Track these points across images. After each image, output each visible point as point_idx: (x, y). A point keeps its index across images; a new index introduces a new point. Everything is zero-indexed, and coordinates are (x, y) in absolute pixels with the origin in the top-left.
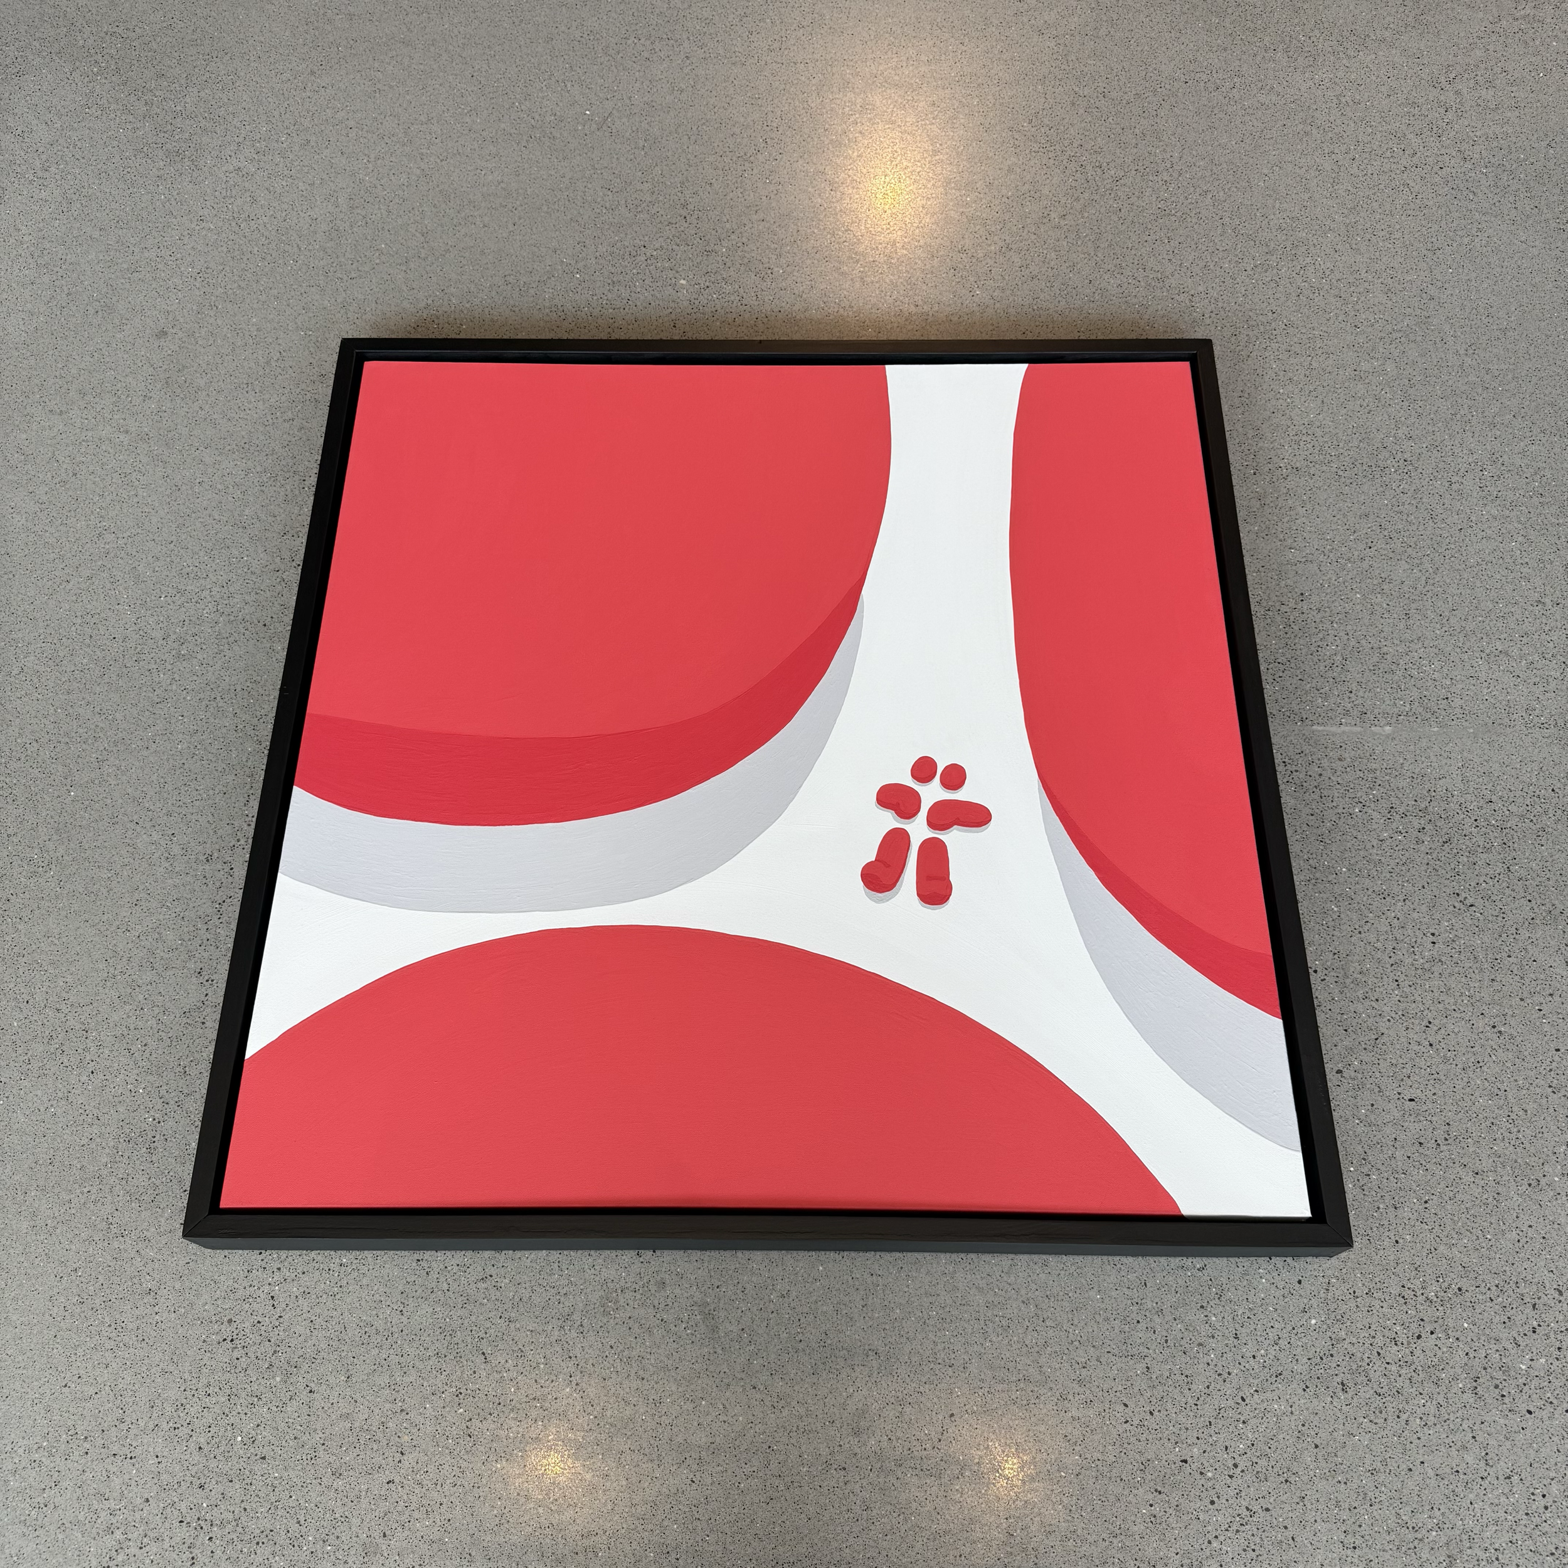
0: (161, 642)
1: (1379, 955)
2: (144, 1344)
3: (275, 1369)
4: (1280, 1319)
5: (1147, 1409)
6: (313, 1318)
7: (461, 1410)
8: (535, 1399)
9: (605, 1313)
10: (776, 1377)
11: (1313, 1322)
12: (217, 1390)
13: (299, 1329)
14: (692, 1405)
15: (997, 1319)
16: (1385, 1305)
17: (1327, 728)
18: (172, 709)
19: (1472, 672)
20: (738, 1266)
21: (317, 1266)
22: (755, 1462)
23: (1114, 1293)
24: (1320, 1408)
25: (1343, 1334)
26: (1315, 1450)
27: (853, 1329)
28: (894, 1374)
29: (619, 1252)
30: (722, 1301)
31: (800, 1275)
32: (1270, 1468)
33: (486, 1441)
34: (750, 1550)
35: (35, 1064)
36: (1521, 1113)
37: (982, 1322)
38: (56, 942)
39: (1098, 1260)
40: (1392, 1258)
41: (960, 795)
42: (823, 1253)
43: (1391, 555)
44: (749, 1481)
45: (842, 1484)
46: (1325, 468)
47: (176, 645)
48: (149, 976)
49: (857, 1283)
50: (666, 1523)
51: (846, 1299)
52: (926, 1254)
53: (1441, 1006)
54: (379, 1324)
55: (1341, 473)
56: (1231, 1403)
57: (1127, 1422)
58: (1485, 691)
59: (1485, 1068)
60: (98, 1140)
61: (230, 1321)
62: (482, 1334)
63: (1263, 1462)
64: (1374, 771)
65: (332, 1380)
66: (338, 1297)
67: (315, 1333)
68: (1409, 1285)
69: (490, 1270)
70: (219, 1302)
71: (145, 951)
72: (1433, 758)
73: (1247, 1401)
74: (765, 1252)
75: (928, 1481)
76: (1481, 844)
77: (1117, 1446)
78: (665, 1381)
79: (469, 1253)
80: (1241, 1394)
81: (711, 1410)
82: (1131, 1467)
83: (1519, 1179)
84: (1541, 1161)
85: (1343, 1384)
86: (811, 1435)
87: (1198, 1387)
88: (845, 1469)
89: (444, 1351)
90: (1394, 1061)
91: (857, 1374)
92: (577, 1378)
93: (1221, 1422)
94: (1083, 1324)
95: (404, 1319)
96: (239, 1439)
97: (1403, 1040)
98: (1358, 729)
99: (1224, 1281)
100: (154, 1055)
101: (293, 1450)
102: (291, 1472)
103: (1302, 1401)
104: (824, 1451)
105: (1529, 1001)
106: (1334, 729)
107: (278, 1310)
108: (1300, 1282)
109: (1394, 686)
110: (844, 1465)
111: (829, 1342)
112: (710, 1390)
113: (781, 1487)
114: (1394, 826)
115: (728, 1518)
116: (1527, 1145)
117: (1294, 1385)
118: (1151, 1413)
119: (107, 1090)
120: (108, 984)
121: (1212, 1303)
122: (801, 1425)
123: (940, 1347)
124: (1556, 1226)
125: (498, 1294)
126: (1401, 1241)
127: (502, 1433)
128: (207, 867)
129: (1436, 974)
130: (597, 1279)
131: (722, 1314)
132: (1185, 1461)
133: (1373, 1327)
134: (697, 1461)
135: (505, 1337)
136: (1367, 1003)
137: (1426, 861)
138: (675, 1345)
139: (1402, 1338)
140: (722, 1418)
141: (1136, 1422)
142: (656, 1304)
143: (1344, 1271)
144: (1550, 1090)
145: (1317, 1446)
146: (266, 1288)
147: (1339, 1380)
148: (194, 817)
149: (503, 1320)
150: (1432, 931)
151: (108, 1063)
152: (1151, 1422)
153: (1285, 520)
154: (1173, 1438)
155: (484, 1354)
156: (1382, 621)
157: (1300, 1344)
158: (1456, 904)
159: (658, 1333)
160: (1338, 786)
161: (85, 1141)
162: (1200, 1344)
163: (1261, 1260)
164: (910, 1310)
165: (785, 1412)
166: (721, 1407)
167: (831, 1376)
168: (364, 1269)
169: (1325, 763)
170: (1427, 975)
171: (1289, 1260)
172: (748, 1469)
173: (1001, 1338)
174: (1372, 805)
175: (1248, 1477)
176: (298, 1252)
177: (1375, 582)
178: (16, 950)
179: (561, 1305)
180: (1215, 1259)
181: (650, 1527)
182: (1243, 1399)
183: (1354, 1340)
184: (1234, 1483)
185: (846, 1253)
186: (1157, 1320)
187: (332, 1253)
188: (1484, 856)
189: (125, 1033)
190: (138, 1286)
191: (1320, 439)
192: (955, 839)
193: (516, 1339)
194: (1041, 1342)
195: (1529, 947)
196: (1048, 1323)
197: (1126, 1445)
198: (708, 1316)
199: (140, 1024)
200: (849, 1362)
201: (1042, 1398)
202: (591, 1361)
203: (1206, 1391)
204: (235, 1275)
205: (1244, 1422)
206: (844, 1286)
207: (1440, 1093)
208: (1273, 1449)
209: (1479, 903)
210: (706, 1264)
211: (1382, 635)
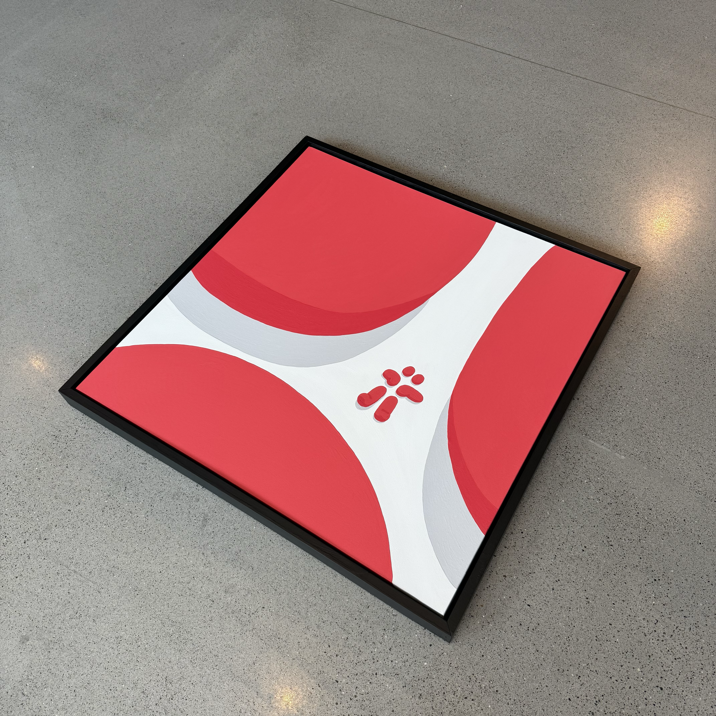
0: (189, 211)
1: (555, 542)
2: (32, 423)
3: (62, 453)
4: (412, 654)
5: (337, 653)
6: (84, 444)
7: (106, 501)
8: (131, 512)
9: (173, 498)
10: (213, 555)
11: (426, 664)
12: (41, 449)
13: (78, 446)
14: (179, 547)
15: (304, 584)
16: (460, 676)
17: (595, 443)
18: (177, 233)
19: (679, 454)
20: (227, 509)
21: (97, 429)
22: (185, 579)
23: (354, 603)
24: (405, 698)
25: (434, 676)
26: (392, 712)
27: (251, 555)
28: (254, 580)
29: (192, 481)
30: (213, 518)
31: (246, 525)
32: (368, 707)
33: (106, 516)
34: (162, 608)
35: (62, 321)
36: (575, 639)
37: (298, 582)
38: (94, 287)
39: (356, 587)
40: (476, 661)
41: (416, 387)
42: (259, 523)
43: (674, 390)
44: (179, 584)
45: (208, 606)
46: (667, 343)
47: (192, 214)
48: (112, 311)
49: (263, 540)
50: (142, 580)
51: (256, 544)
52: (295, 545)
53: (568, 577)
54: (102, 459)
55: (673, 348)
56: (371, 672)
57: (325, 652)
58: (680, 464)
59: (571, 612)
60: (63, 353)
61: (60, 431)
62: (130, 481)
63: (367, 702)
64: (605, 470)
65: (75, 467)
66: (96, 442)
67: (81, 449)
68: (476, 675)
69: (147, 462)
70: (61, 423)
71: (117, 303)
72: (636, 479)
73: (377, 676)
74: (240, 510)
75: (239, 625)
76: (634, 523)
77: (316, 658)
78: (176, 533)
79: (145, 453)
80: (377, 672)
81: (184, 552)
82: (315, 669)
83: (555, 664)
84: (571, 664)
85: (421, 695)
86: (210, 582)
87: (362, 658)
88: (213, 601)
89: (114, 479)
90: (532, 586)
91: (241, 572)
92: (149, 514)
93: (361, 677)
94: (334, 606)
95: (110, 461)
96: (37, 469)
97: (542, 580)
98: (609, 450)
99: (400, 625)
100: (97, 336)
101: (49, 482)
102: (44, 489)
103: (399, 690)
104: (211, 591)
105: (611, 597)
106: (598, 445)
107: (76, 436)
108: (431, 645)
109: (638, 442)
110: (214, 600)
111: (239, 554)
112: (188, 545)
113: (188, 594)
114: (599, 496)
115: (163, 592)
116: (569, 653)
117: (401, 682)
118: (337, 656)
119: (76, 340)
120: (99, 308)
121: (389, 631)
122: (210, 577)
123: (277, 581)
124: (558, 693)
125: (144, 471)
126: (485, 656)
127: (113, 517)
128: (153, 287)
129: (576, 563)
130: (178, 485)
131: (210, 522)
132: (337, 682)
133: (449, 682)
134: (167, 566)
135: (136, 486)
136: (537, 557)
137: (603, 517)
138: (187, 523)
139: (458, 694)
140: (185, 557)
141: (329, 655)
142: (191, 505)
143: (452, 653)
144: (596, 638)
146: (77, 427)
147: (420, 692)
148: (160, 269)
149: (139, 480)
150: (585, 545)
151: (82, 332)
152: (334, 659)
153: (634, 355)
154: (339, 670)
155: (126, 487)
156: (651, 414)
157: (414, 668)
158: (605, 541)
159: (185, 515)
160: (584, 468)
161: (59, 352)
162: (374, 643)
163: (420, 627)
164: (275, 561)
165: (207, 569)
166: (188, 553)
167: (232, 566)
168: (109, 438)
169: (585, 456)
170: (571, 561)
171: (432, 634)
172: (181, 580)
173: (301, 592)
174: (594, 483)
175: (357, 704)
176: (94, 421)
177: (659, 397)
178: (81, 283)
179: (161, 487)
180: (402, 615)
181: (137, 578)
182: (376, 674)
183: (438, 682)
184: (350, 702)
185: (267, 528)
186: (364, 623)
187: (104, 427)
188: (632, 529)
189: (93, 325)
190: (42, 404)
191: (673, 331)
192: (403, 402)
193: (139, 489)
194: (314, 603)
195: (627, 576)
196: (322, 597)
197: (319, 661)
198: (205, 520)
199: (100, 325)
200: (241, 566)
201: (300, 623)
202: (157, 511)
203: (364, 661)
204: (71, 417)
205: (370, 683)
206: (258, 539)
207: (544, 610)
208: (375, 700)
209: (616, 546)
210: (217, 502)
211: (647, 419)
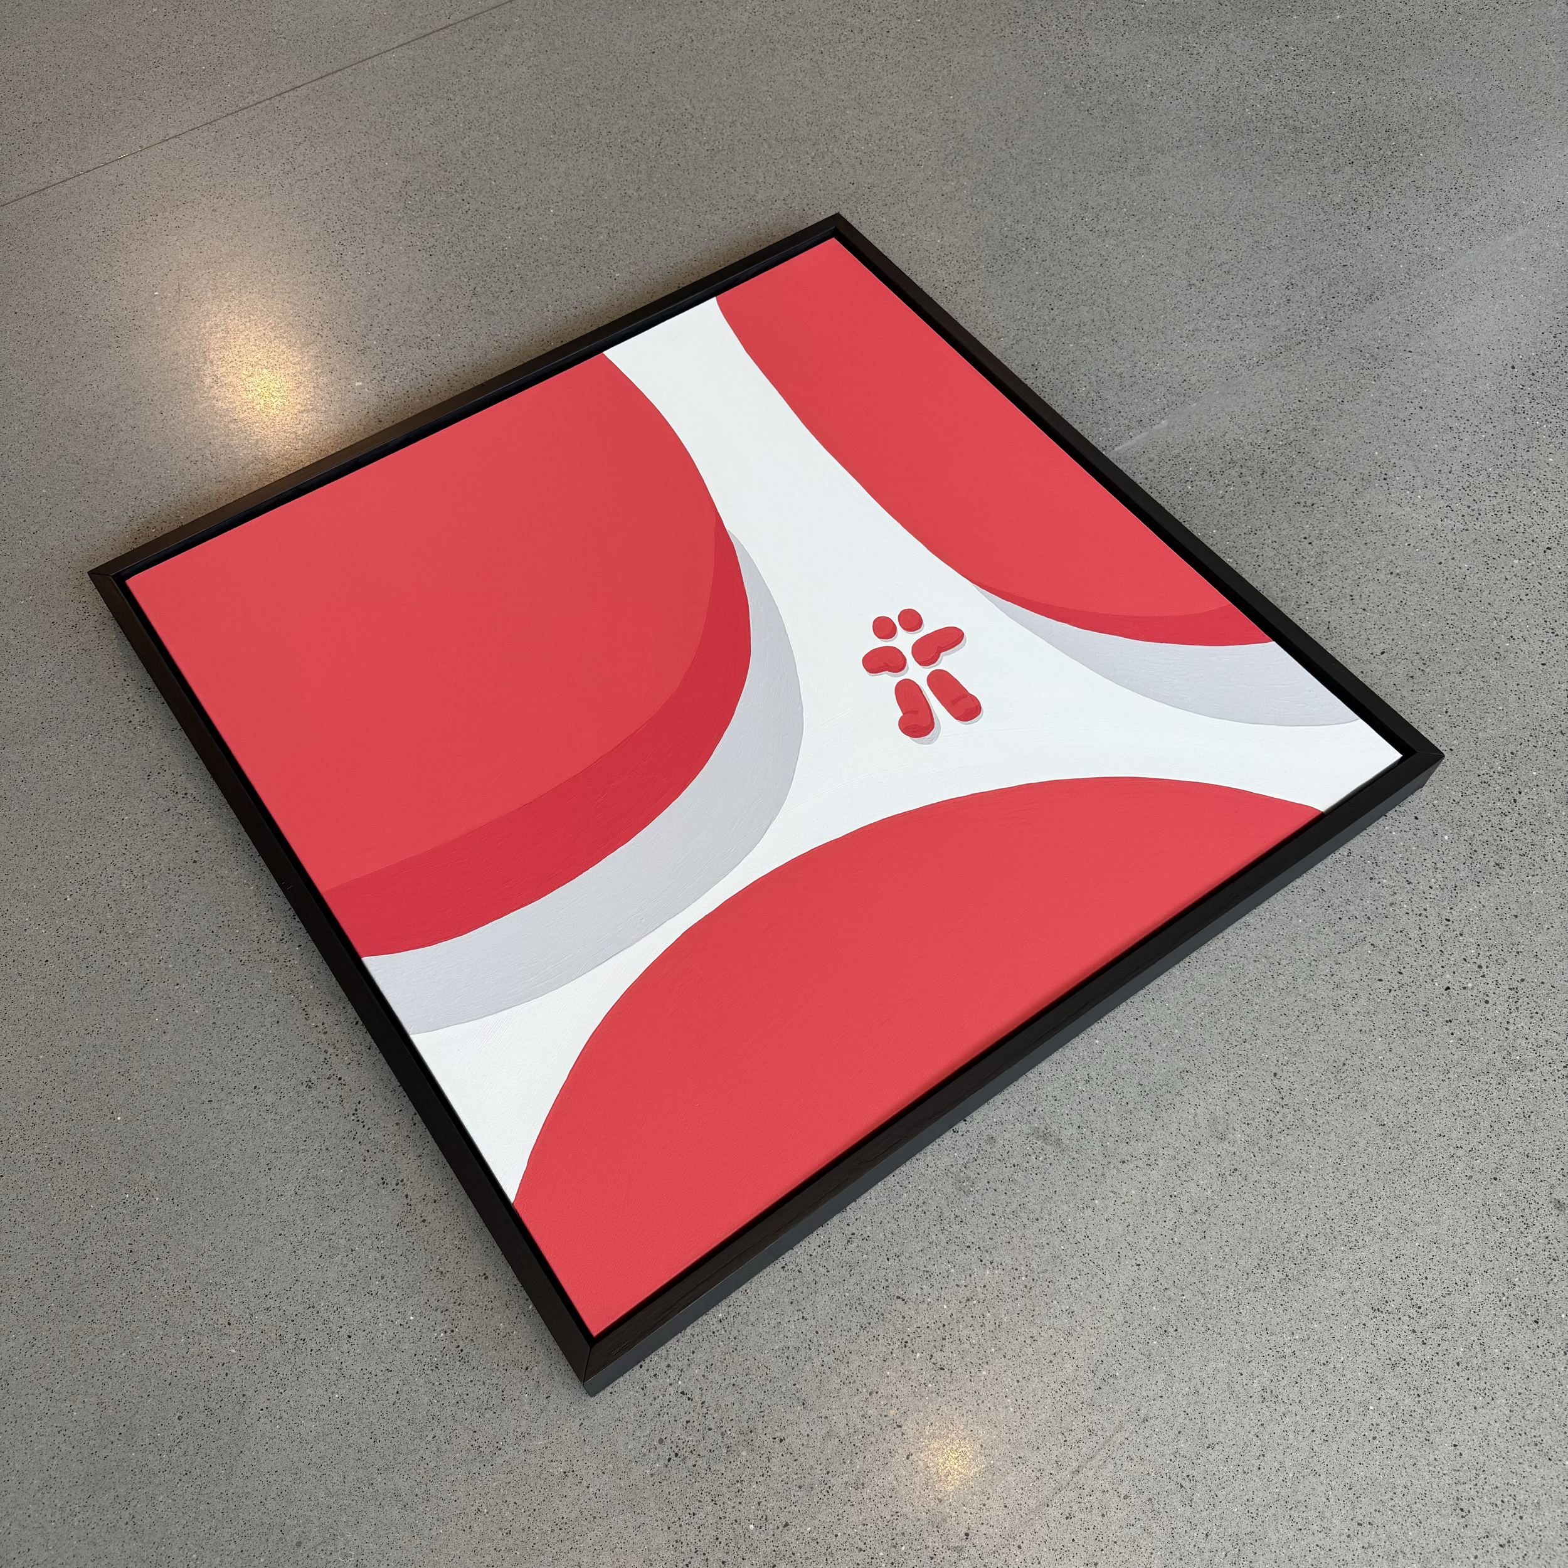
1: (1283, 573)
2: (598, 1521)
3: (734, 1448)
4: (1425, 851)
5: (1395, 972)
6: (733, 1381)
7: (918, 1355)
8: (968, 1300)
9: (967, 1193)
10: (1132, 1143)
11: (1446, 837)
12: (698, 1504)
13: (729, 1399)
14: (1090, 1210)
15: (1248, 986)
16: (1478, 795)
17: (1124, 445)
18: (161, 985)
19: (1186, 354)
20: (1036, 1085)
21: (700, 1338)
22: (1170, 1215)
23: (1308, 911)
24: (1497, 890)
25: (1470, 833)
26: (1518, 919)
27: (1156, 1066)
28: (1211, 1076)
29: (939, 1141)
30: (1047, 1119)
31: (1086, 1057)
32: (1501, 952)
33: (958, 1363)
34: (1221, 1281)
35: (284, 1370)
36: (1453, 617)
37: (1240, 995)
38: (214, 1253)
39: (1279, 896)
40: (1457, 762)
41: (927, 630)
42: (1089, 1029)
43: (1070, 306)
44: (1178, 1232)
45: (1243, 1183)
46: (977, 272)
48: (335, 1219)
49: (1131, 1033)
50: (1145, 1312)
51: (1134, 1049)
52: (1162, 977)
53: (1348, 581)
54: (793, 1342)
55: (991, 269)
56: (1442, 928)
57: (1390, 991)
58: (1205, 362)
59: (1408, 603)
60: (405, 1388)
61: (661, 1441)
62: (884, 1284)
63: (1494, 952)
64: (1178, 455)
65: (792, 1417)
66: (739, 1348)
67: (744, 1391)
68: (1482, 772)
69: (849, 1231)
70: (638, 1433)
71: (313, 1200)
72: (1209, 424)
73: (1451, 919)
74: (1047, 1059)
75: (1299, 1133)
76: (1285, 461)
77: (1398, 1011)
78: (1055, 1208)
79: (821, 1230)
80: (1444, 918)
81: (1106, 1202)
82: (1418, 1018)
83: (1487, 660)
84: (1490, 639)
85: (1498, 865)
86: (1192, 1165)
87: (1414, 933)
88: (1236, 1170)
89: (865, 1321)
90: (1351, 635)
91: (1187, 1096)
92: (987, 1258)
93: (1447, 945)
94: (1306, 946)
95: (811, 1322)
96: (752, 1527)
97: (1345, 617)
98: (1145, 434)
99: (1370, 851)
100: (399, 1280)
101: (806, 1499)
102: (820, 1516)
103: (1484, 894)
104: (1212, 1169)
105: (1398, 543)
106: (1129, 443)
107: (697, 1399)
108: (1416, 818)
109: (1144, 392)
110: (1233, 1167)
111: (1147, 1089)
112: (1093, 1189)
113: (1204, 1218)
114: (1221, 483)
115: (1185, 1270)
116: (1473, 635)
117: (1470, 888)
118: (1401, 973)
119: (378, 1341)
120: (299, 1252)
121: (1375, 872)
122: (1180, 1163)
123: (1227, 1034)
124: (1532, 674)
125: (871, 1243)
126: (1453, 748)
127: (966, 1346)
128: (314, 1093)
129: (1329, 562)
130: (939, 1173)
131: (1054, 1127)
132: (1448, 988)
133: (1484, 815)
134: (1129, 1248)
135: (905, 1272)
136: (1302, 608)
137: (1261, 494)
138: (1039, 1177)
139: (1506, 809)
140: (1120, 1202)
141: (1396, 986)
142: (1000, 1157)
143: (1436, 791)
144: (1457, 591)
145: (1516, 917)
146: (671, 1390)
147: (1493, 864)
149: (891, 1261)
150: (1303, 536)
151: (358, 1318)
152: (1405, 979)
153: (980, 321)
154: (1428, 979)
155: (898, 1297)
156: (1101, 353)
157: (1451, 858)
158: (1303, 510)
159: (1019, 1177)
160: (1164, 479)
161: (393, 1398)
162: (1391, 904)
163: (1380, 821)
164: (1184, 1024)
165: (1161, 1162)
166: (1112, 1194)
167: (1170, 1111)
168: (743, 1310)
169: (1144, 469)
170: (1324, 566)
171: (1397, 808)
172: (1170, 1224)
173: (1261, 996)
174: (1196, 478)
175: (1493, 968)
176: (674, 1340)
177: (1075, 330)
178: (177, 1288)
179: (928, 1213)
180: (1352, 841)
181: (1136, 1324)
182: (1448, 920)
183: (1480, 831)
184: (1488, 979)
185: (1106, 1018)
186: (1351, 908)
187: (705, 1317)
188: (1293, 468)
189: (354, 1281)
190: (551, 1478)
191: (958, 254)
192: (947, 662)
193: (914, 1266)
194: (1290, 979)
195: (1369, 509)
196: (1284, 962)
197: (1403, 1007)
198: (1045, 1136)
199: (362, 1264)
200: (1174, 1092)
201: (1324, 1017)
202: (987, 1237)
203: (1421, 932)
204: (632, 1401)
205: (1461, 935)
206: (1124, 1041)
207: (1396, 637)
208: (1493, 938)
209: (1316, 500)
210: (1012, 1101)
211: (1108, 362)
